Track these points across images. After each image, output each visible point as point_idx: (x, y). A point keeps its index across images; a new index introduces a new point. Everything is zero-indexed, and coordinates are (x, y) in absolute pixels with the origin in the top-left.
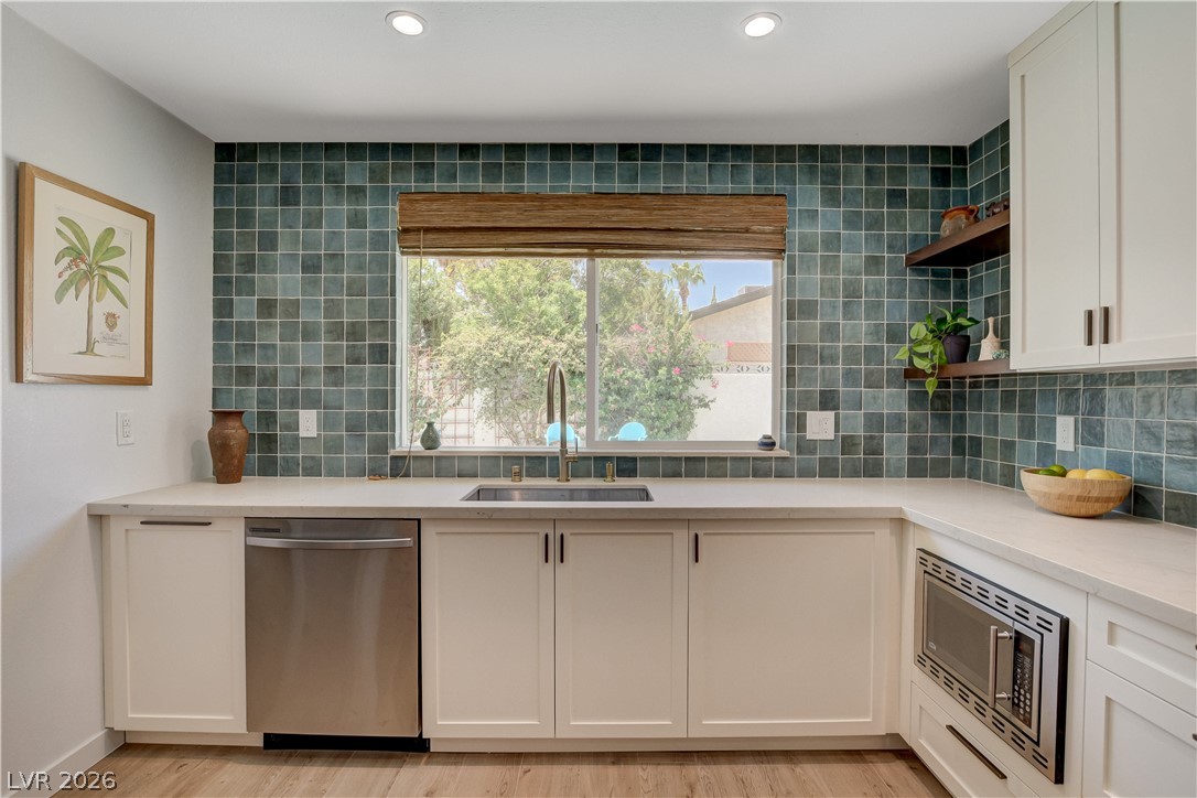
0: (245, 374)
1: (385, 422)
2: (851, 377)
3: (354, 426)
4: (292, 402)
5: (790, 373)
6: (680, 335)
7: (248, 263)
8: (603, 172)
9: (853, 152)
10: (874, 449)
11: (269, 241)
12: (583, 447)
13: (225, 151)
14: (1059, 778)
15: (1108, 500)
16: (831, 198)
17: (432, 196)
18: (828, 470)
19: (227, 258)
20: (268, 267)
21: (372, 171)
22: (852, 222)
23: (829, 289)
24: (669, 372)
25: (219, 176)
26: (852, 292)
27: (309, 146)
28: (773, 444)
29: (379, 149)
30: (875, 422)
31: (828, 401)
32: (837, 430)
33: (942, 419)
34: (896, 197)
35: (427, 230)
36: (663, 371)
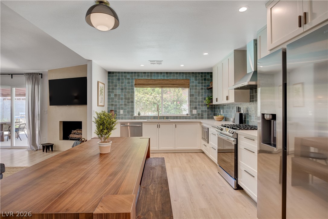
0: (112, 105)
1: (133, 112)
2: (199, 105)
3: (128, 112)
4: (119, 109)
5: (190, 104)
6: (179, 94)
7: (113, 89)
8: (164, 76)
9: (199, 73)
10: (202, 115)
11: (116, 86)
12: (161, 115)
13: (109, 73)
14: (208, 143)
15: (221, 119)
16: (196, 80)
17: (139, 80)
18: (196, 118)
19: (110, 88)
20: (116, 89)
21: (131, 76)
22: (199, 83)
23: (196, 92)
24: (177, 103)
25: (109, 76)
26: (199, 93)
27: (122, 72)
28: (188, 114)
29: (132, 73)
30: (202, 111)
31: (196, 108)
32: (197, 112)
33: (212, 111)
34: (205, 79)
35: (138, 84)
36: (175, 103)
